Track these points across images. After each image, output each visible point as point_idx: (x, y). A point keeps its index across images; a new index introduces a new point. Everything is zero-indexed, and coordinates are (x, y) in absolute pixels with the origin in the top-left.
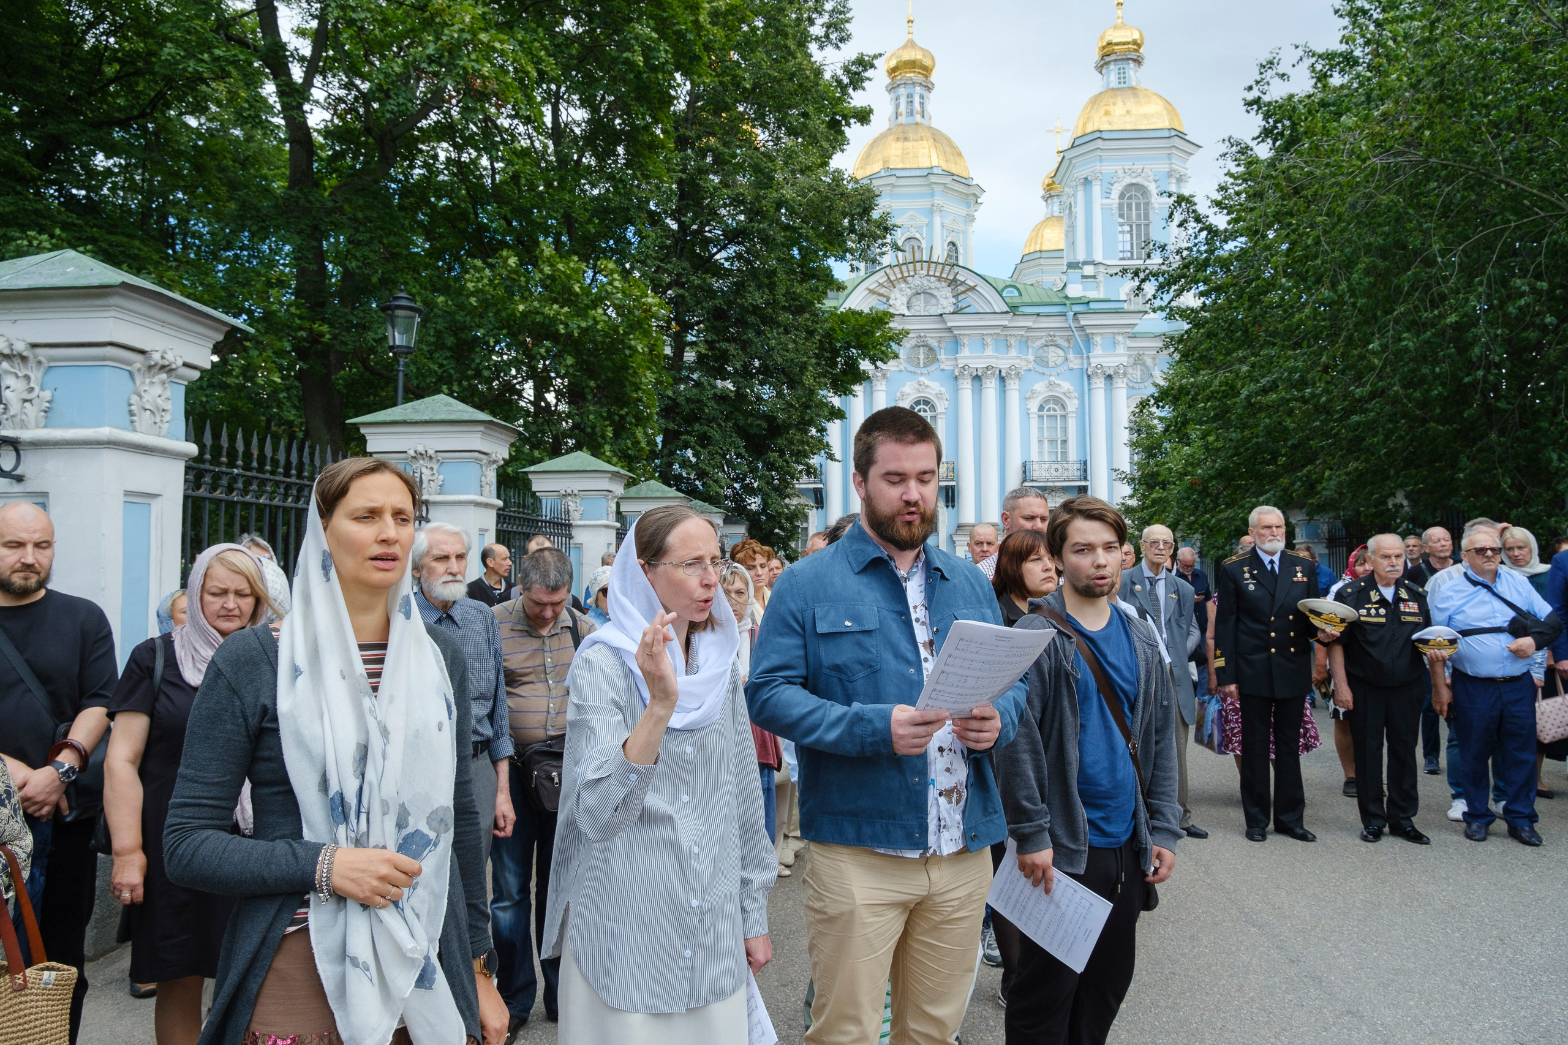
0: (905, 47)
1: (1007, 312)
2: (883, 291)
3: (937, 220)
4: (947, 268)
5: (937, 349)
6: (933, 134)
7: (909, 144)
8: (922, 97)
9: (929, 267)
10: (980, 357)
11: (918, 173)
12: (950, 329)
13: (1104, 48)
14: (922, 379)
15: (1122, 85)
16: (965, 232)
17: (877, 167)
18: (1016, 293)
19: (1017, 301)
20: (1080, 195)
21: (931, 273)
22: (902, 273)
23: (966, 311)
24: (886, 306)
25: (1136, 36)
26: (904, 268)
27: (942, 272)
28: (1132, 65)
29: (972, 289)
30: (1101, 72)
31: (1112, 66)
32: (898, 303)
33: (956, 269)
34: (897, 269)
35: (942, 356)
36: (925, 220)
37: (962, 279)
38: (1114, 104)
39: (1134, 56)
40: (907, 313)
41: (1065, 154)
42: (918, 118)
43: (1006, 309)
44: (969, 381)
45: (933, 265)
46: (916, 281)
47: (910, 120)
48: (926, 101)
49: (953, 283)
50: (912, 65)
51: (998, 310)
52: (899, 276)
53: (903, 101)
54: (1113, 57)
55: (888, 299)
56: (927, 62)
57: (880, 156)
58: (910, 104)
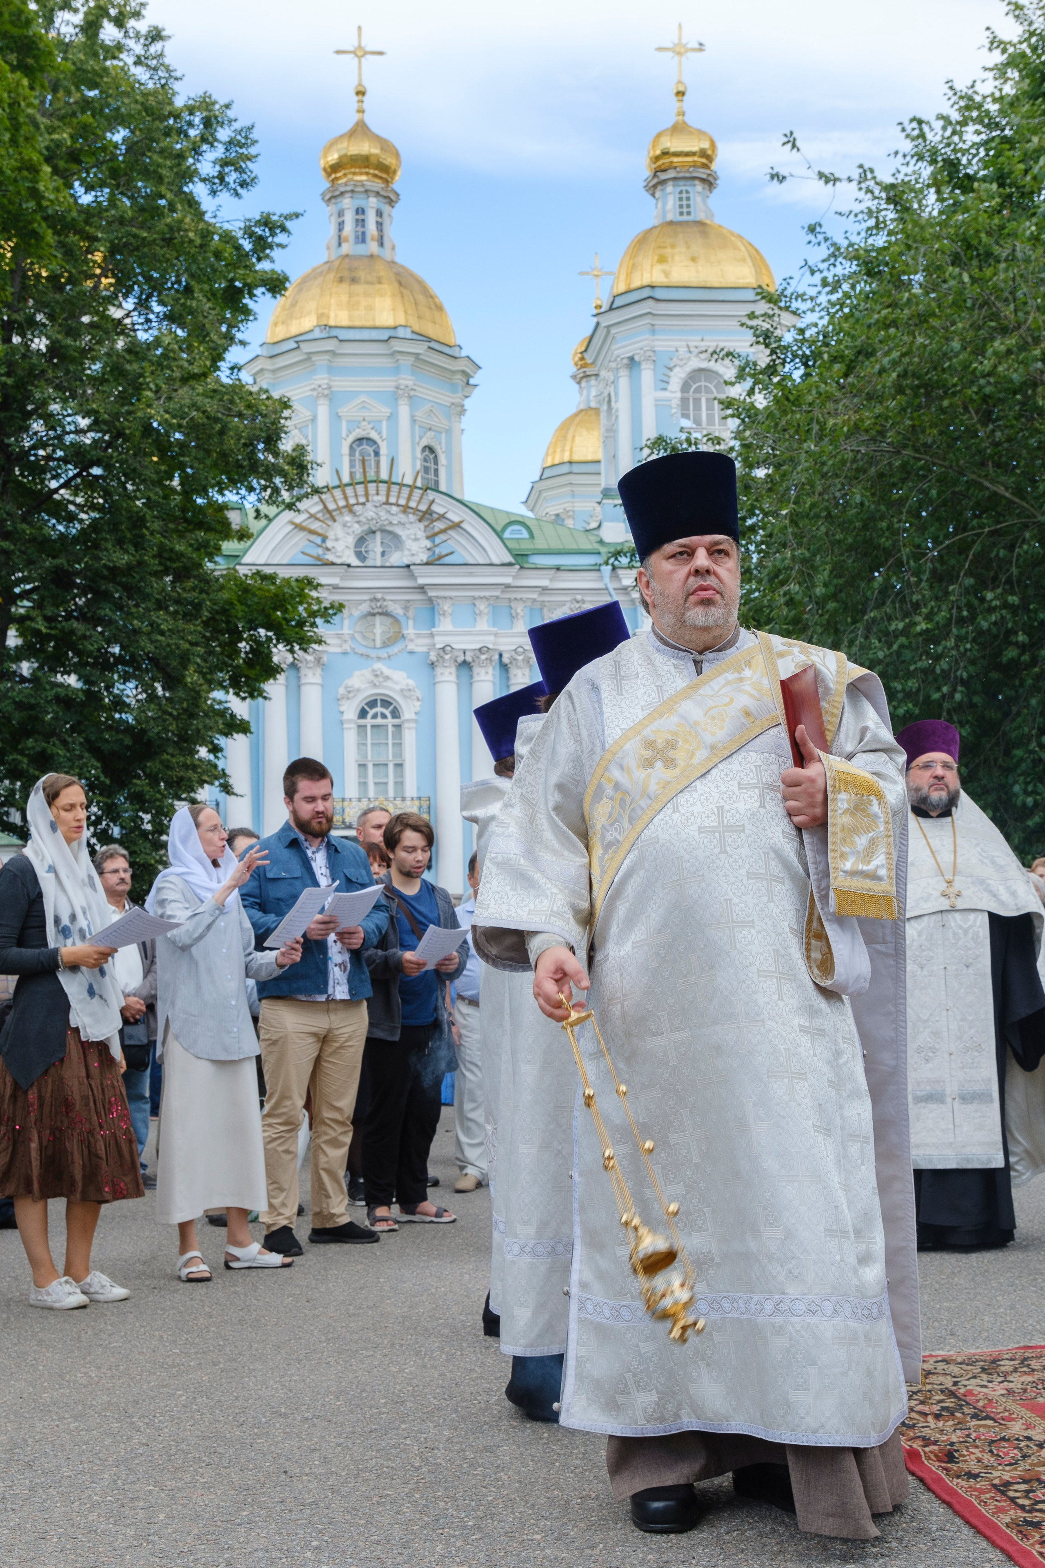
0: (351, 134)
1: (510, 564)
2: (315, 526)
3: (404, 411)
4: (417, 493)
5: (402, 620)
6: (397, 274)
7: (357, 288)
8: (379, 213)
9: (389, 491)
10: (469, 634)
11: (374, 335)
12: (422, 588)
13: (657, 158)
14: (378, 666)
15: (685, 218)
16: (449, 432)
17: (308, 322)
18: (525, 535)
19: (527, 546)
20: (624, 383)
21: (392, 500)
22: (346, 498)
23: (447, 560)
24: (320, 551)
25: (705, 145)
26: (349, 491)
27: (409, 499)
28: (699, 187)
29: (457, 526)
30: (653, 195)
31: (669, 188)
32: (340, 546)
33: (431, 495)
34: (338, 493)
35: (410, 630)
36: (386, 411)
37: (441, 511)
38: (673, 246)
39: (702, 173)
40: (355, 562)
41: (601, 319)
42: (373, 247)
43: (509, 559)
44: (453, 670)
45: (395, 488)
46: (369, 512)
47: (361, 249)
48: (386, 220)
49: (427, 516)
50: (363, 162)
51: (496, 561)
52: (342, 503)
53: (349, 218)
54: (671, 174)
55: (324, 538)
56: (389, 160)
57: (313, 305)
58: (361, 223)
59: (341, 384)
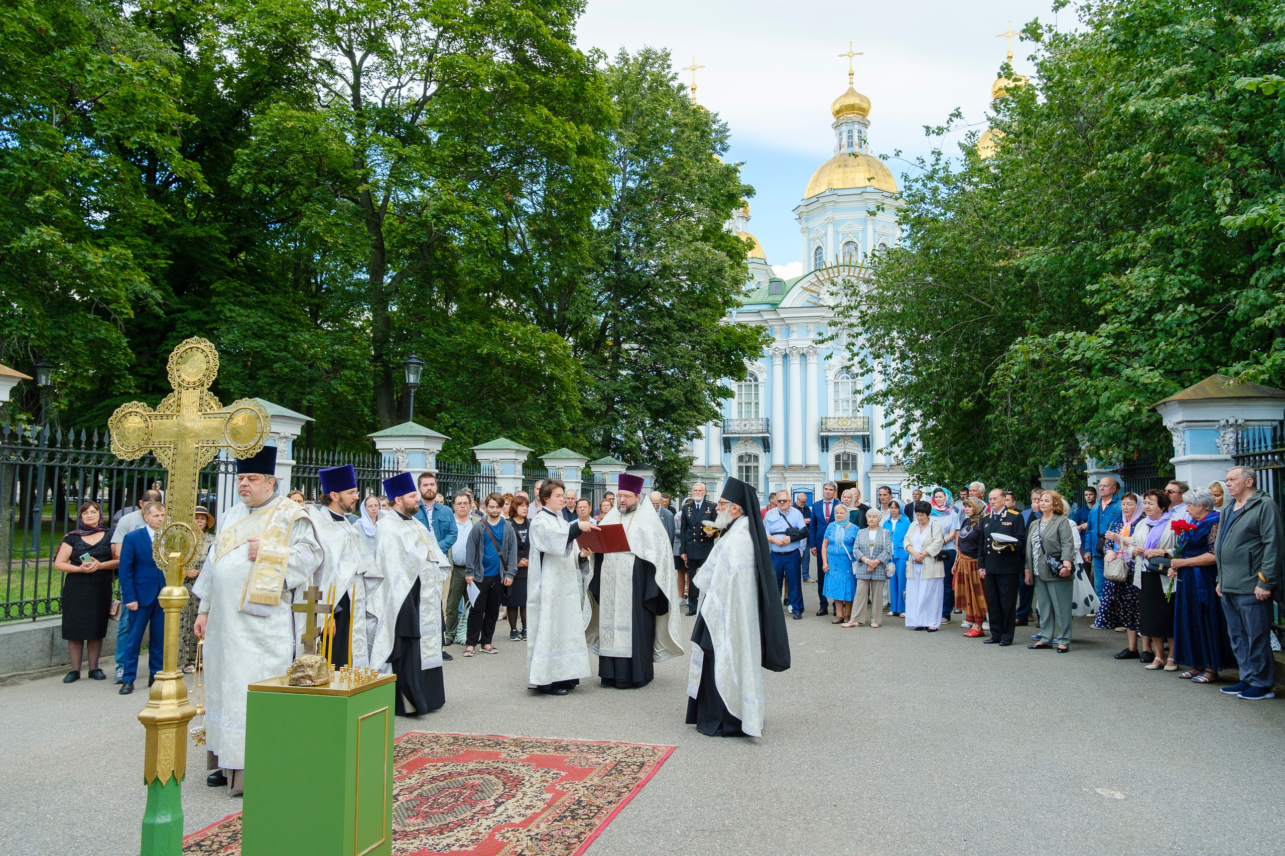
0: (846, 95)
2: (814, 288)
3: (871, 228)
6: (867, 161)
7: (848, 170)
8: (860, 132)
9: (850, 270)
11: (855, 191)
13: (997, 93)
14: (845, 354)
17: (823, 188)
21: (851, 274)
22: (828, 274)
24: (816, 300)
26: (830, 271)
27: (859, 273)
30: (995, 110)
32: (826, 297)
34: (824, 272)
36: (861, 228)
40: (833, 304)
42: (856, 149)
45: (852, 269)
46: (840, 280)
47: (850, 150)
48: (863, 135)
50: (852, 108)
52: (827, 277)
53: (845, 136)
55: (818, 294)
56: (865, 105)
57: (825, 180)
58: (850, 137)
59: (838, 216)
